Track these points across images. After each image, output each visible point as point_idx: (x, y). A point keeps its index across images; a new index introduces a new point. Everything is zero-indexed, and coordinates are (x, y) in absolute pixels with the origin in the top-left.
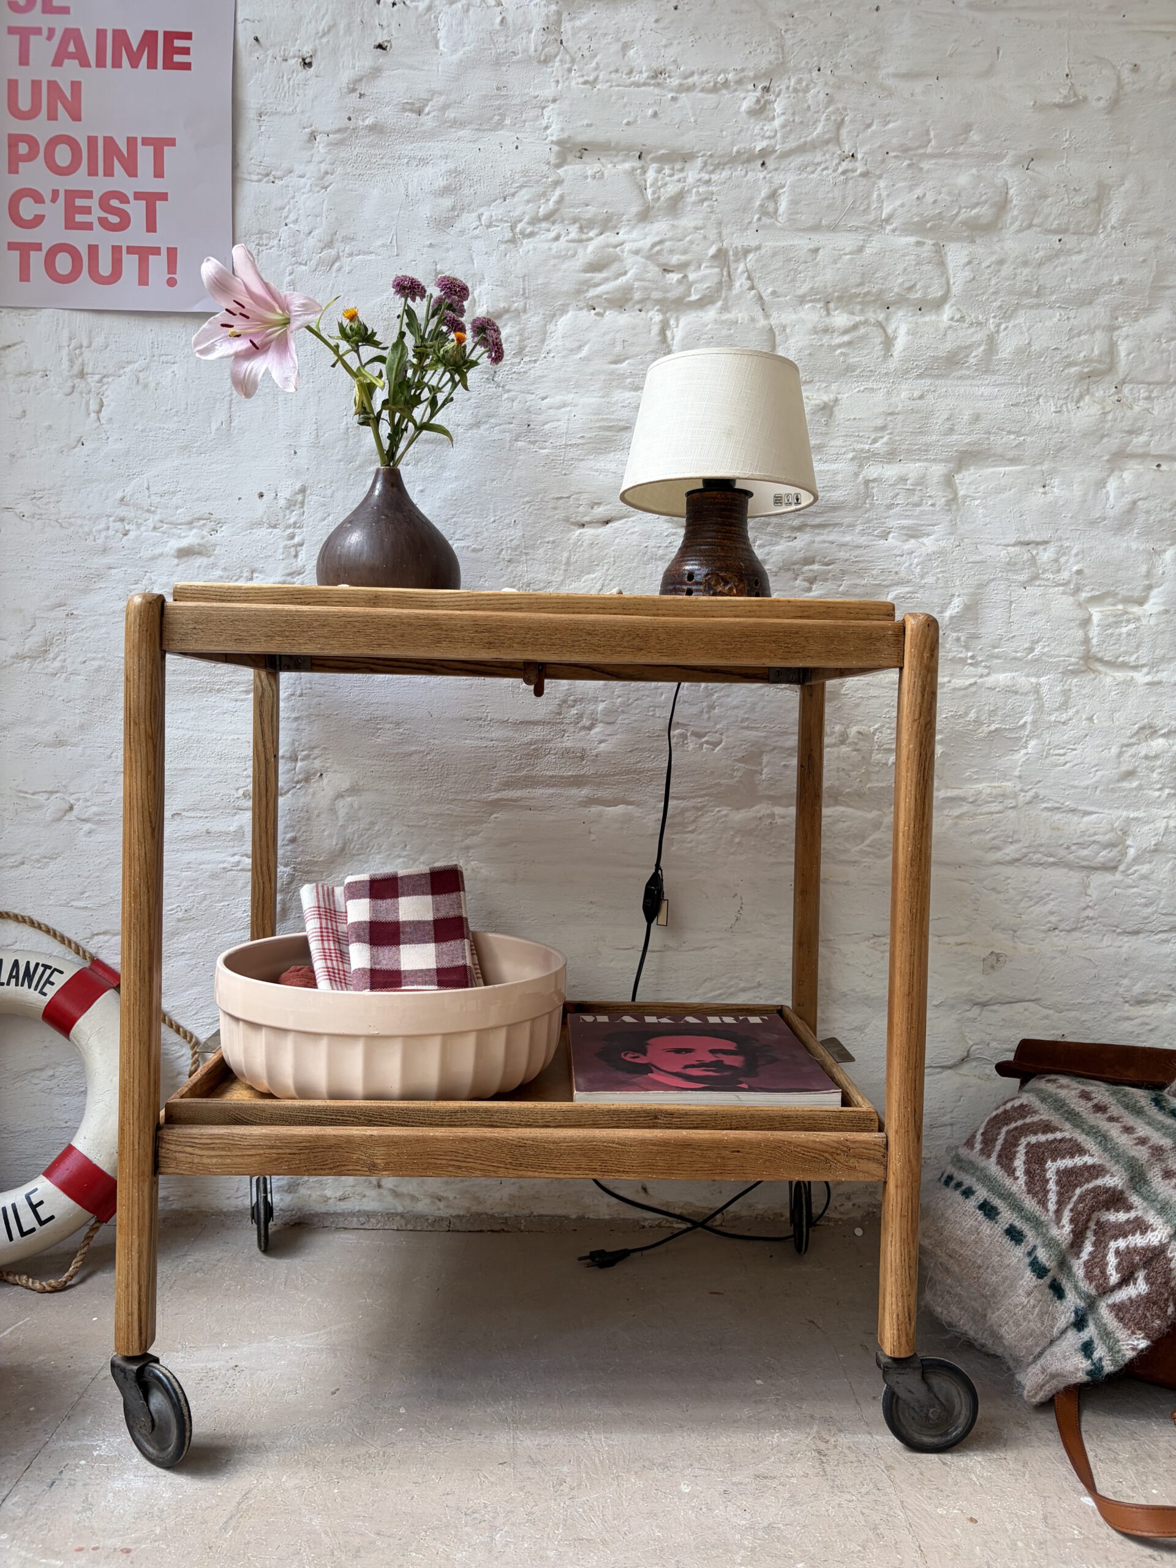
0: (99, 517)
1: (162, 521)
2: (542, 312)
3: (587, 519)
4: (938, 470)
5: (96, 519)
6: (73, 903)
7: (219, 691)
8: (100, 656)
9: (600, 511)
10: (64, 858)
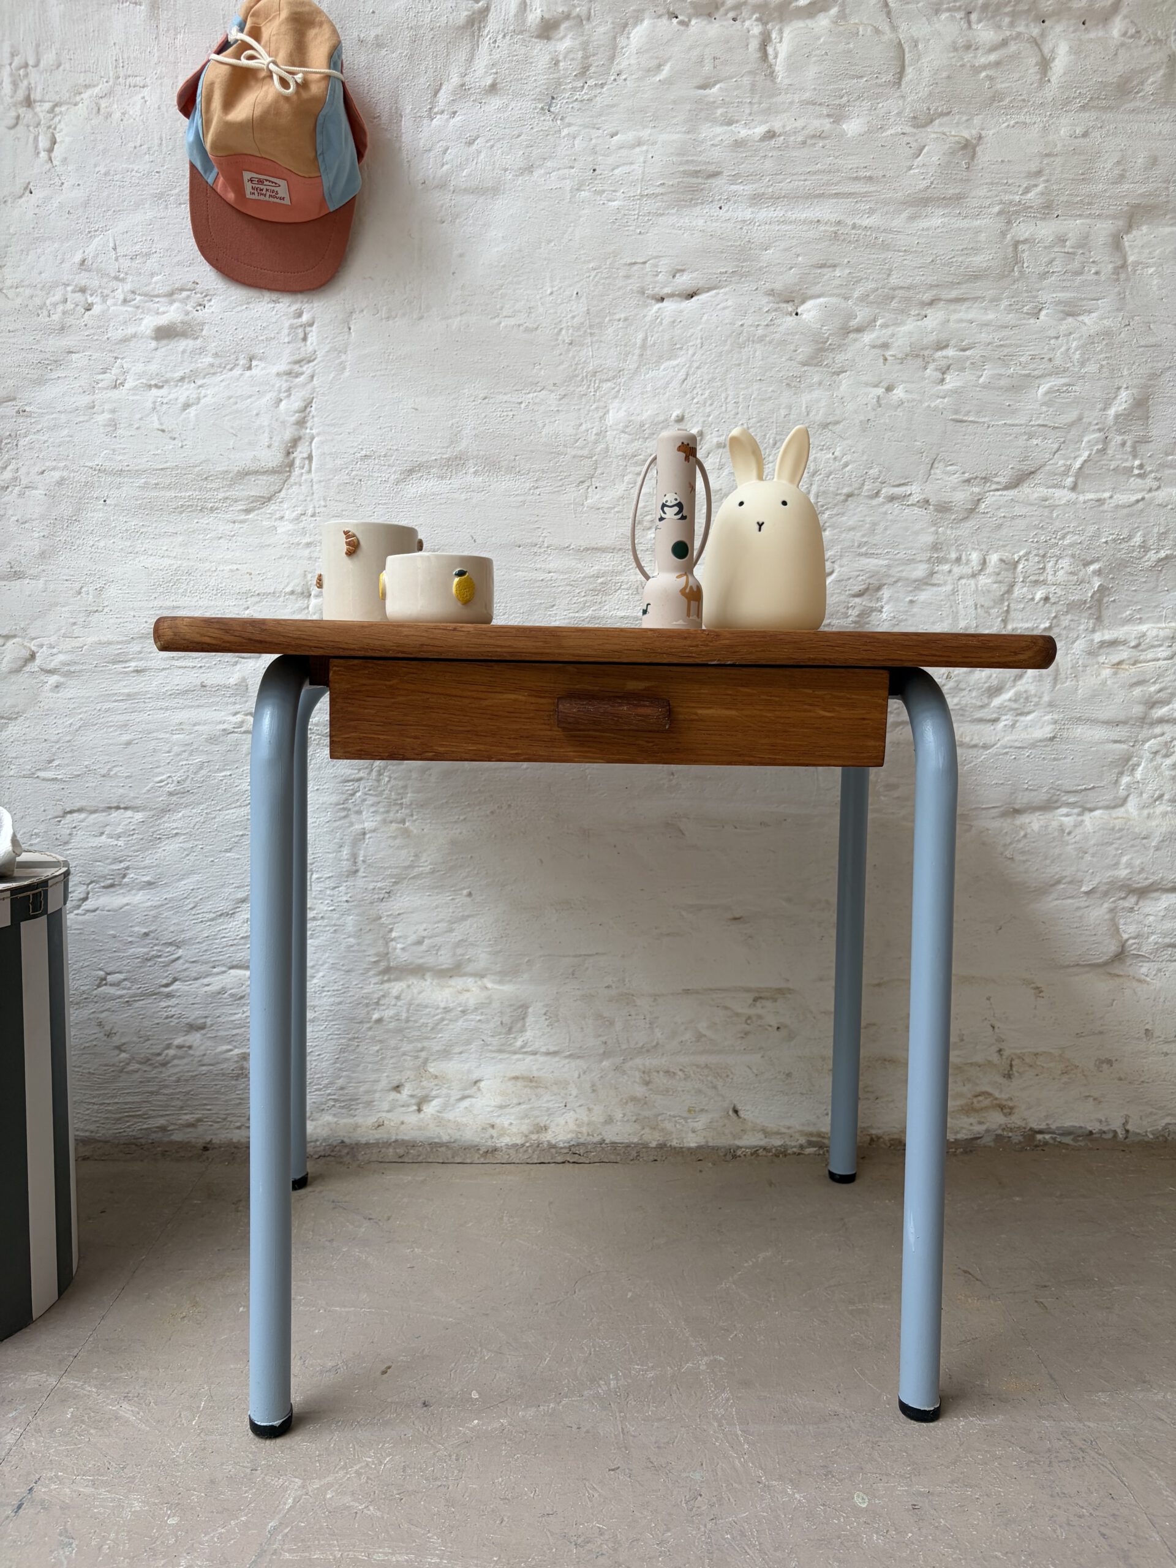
0: (54, 285)
1: (133, 292)
2: (610, 21)
3: (667, 290)
4: (1104, 229)
5: (50, 288)
6: (39, 774)
7: (212, 510)
8: (62, 465)
9: (685, 281)
10: (26, 719)
